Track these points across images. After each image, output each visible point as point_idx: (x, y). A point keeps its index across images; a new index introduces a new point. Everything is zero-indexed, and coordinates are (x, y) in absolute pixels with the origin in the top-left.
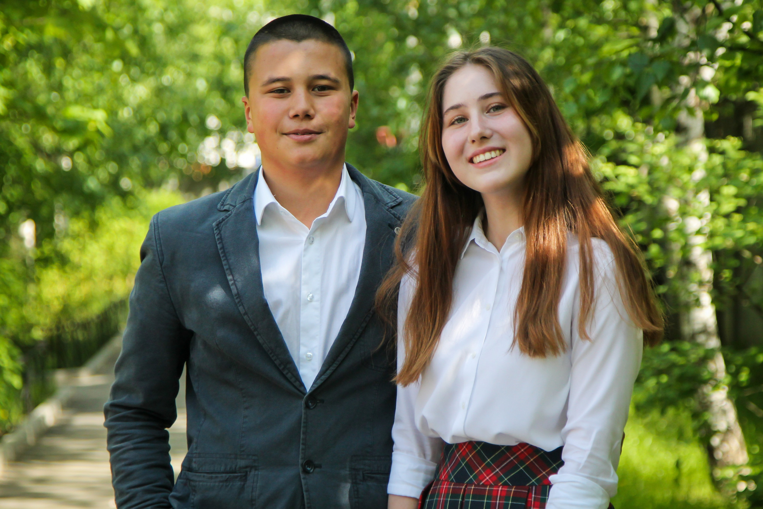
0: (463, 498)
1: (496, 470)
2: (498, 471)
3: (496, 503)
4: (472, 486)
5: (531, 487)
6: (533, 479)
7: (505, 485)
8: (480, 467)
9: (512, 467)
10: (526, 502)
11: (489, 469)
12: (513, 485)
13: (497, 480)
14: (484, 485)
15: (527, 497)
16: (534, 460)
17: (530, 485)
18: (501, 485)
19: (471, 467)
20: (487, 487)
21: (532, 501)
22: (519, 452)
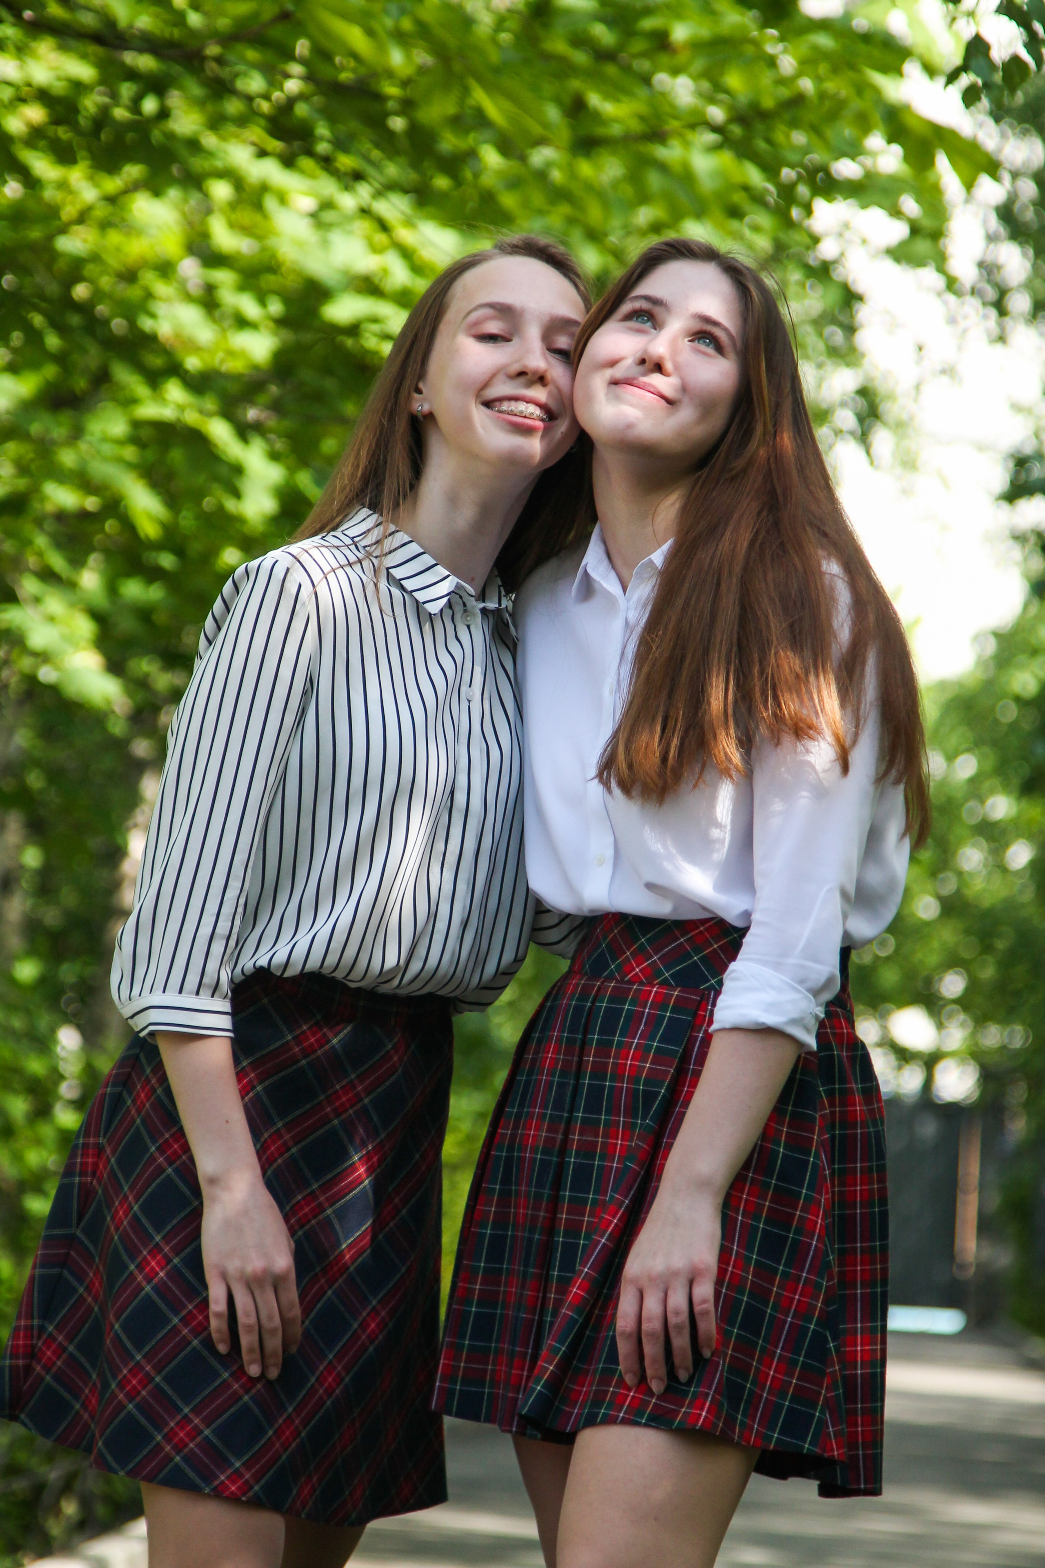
0: (593, 1003)
1: (652, 957)
2: (655, 960)
3: (644, 1012)
4: (612, 983)
5: (706, 992)
6: (713, 979)
7: (665, 984)
8: (628, 950)
9: (681, 954)
10: (695, 1015)
11: (641, 955)
12: (677, 986)
13: (652, 974)
14: (631, 982)
15: (698, 1009)
16: (720, 947)
17: (705, 989)
18: (657, 984)
19: (615, 951)
20: (634, 985)
21: (705, 1016)
22: (696, 931)
